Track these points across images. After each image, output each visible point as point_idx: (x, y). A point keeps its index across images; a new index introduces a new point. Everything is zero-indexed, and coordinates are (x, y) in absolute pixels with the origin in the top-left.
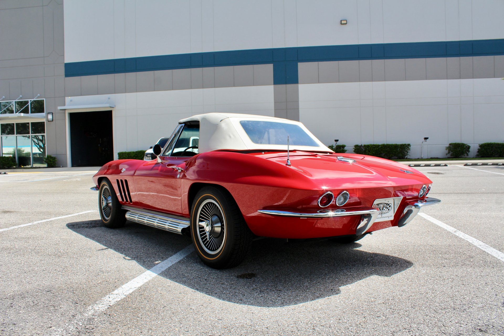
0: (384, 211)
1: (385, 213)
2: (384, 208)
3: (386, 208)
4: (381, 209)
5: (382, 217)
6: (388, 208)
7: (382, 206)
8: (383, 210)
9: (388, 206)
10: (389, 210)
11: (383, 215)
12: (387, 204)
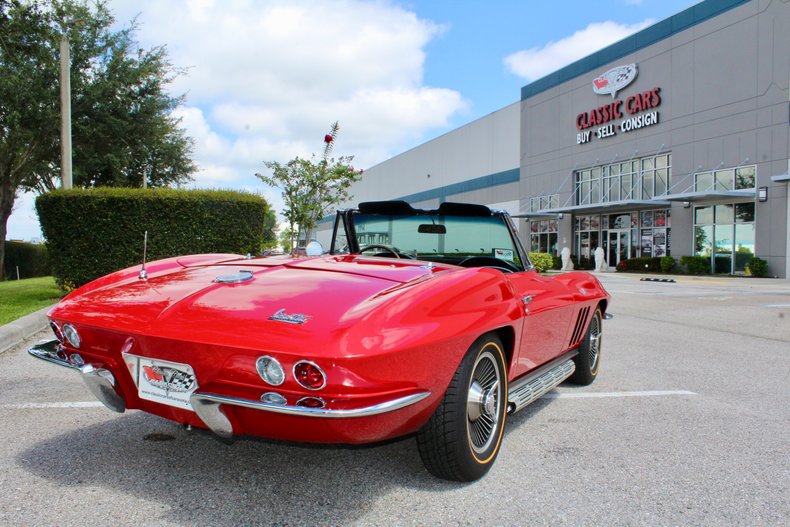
0: (174, 386)
1: (175, 391)
2: (176, 381)
3: (180, 381)
4: (168, 379)
5: (167, 396)
6: (185, 383)
7: (170, 374)
8: (171, 382)
9: (187, 380)
10: (187, 387)
11: (171, 394)
12: (184, 374)
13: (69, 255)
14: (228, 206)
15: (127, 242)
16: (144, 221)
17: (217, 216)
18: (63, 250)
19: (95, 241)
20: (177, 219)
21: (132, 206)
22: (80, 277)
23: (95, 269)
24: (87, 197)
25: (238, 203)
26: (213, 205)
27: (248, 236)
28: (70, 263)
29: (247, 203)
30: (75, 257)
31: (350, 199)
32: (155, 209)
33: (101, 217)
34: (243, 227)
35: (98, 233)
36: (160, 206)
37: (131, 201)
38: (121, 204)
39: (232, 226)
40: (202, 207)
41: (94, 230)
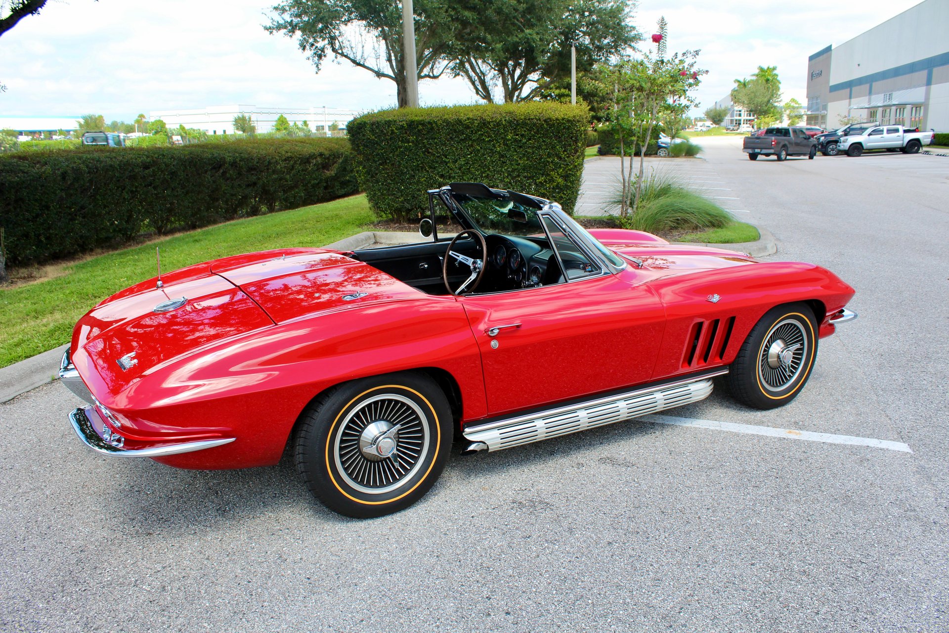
13: (377, 182)
14: (535, 125)
15: (430, 167)
16: (445, 145)
17: (522, 136)
18: (372, 177)
19: (399, 166)
20: (480, 140)
21: (432, 128)
22: (388, 204)
23: (402, 195)
24: (389, 122)
25: (545, 121)
26: (518, 125)
27: (560, 158)
28: (379, 190)
29: (557, 119)
30: (382, 184)
31: (696, 106)
32: (455, 131)
33: (402, 141)
34: (554, 148)
35: (402, 159)
36: (461, 128)
37: (429, 123)
38: (420, 127)
39: (539, 147)
40: (505, 127)
41: (398, 156)
